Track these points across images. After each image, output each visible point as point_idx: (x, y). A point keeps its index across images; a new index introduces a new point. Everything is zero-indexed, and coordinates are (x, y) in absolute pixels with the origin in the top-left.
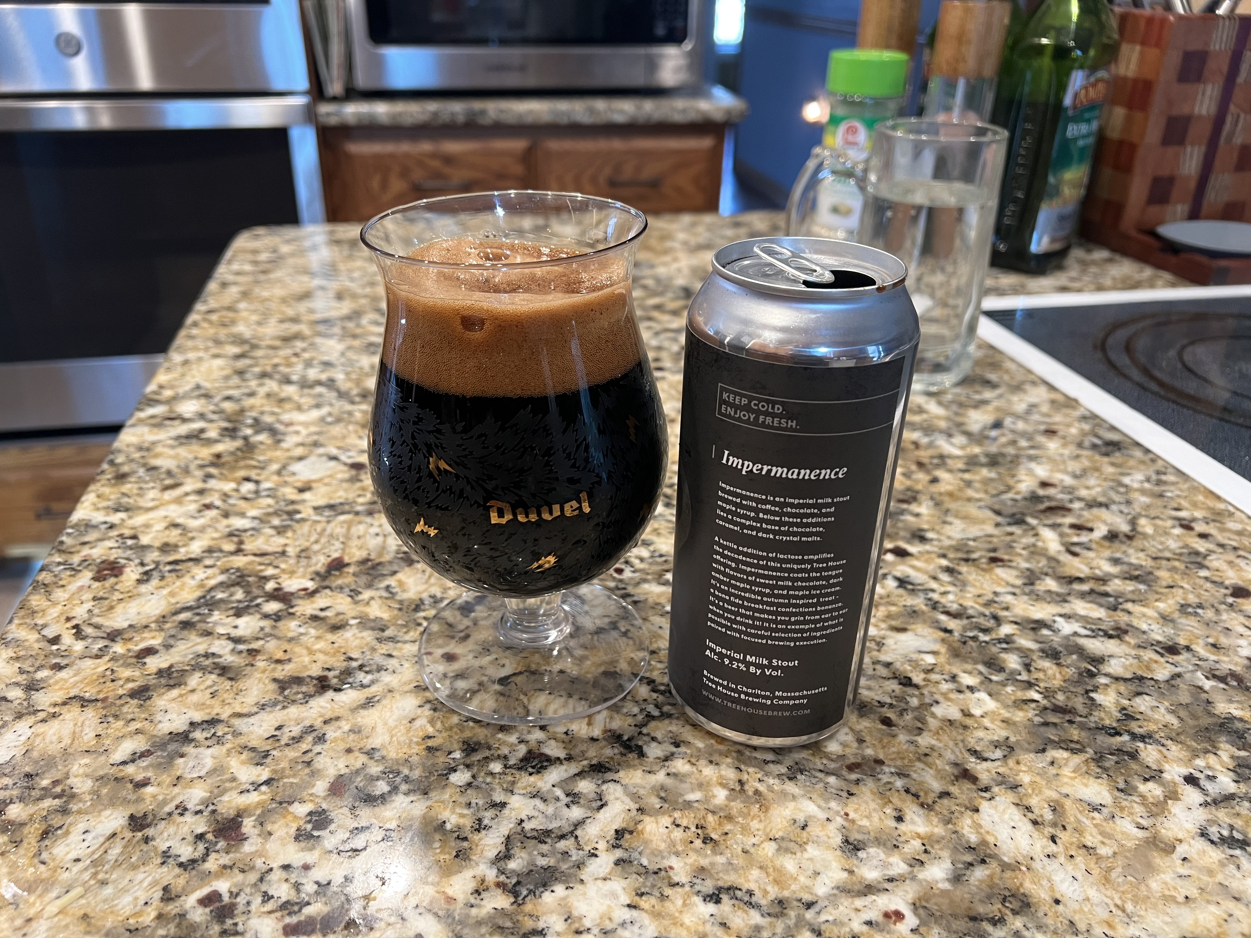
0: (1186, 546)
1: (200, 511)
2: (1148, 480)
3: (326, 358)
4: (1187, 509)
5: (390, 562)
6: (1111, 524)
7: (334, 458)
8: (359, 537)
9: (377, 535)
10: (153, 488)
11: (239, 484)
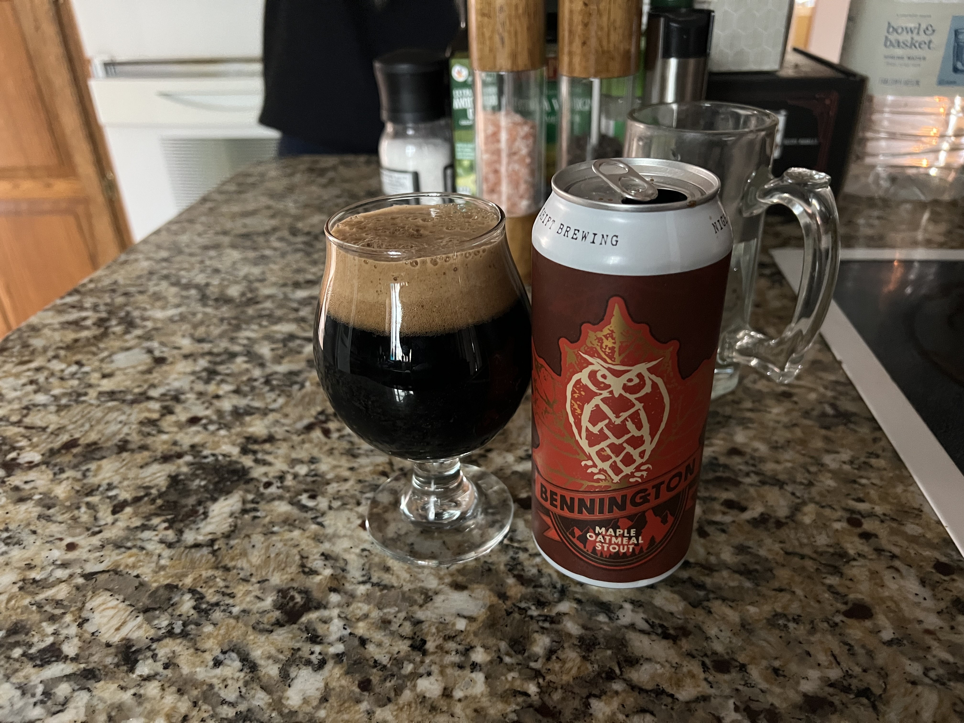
0: (838, 544)
1: (24, 385)
2: (851, 462)
3: (219, 266)
4: (872, 502)
5: (108, 448)
6: (772, 506)
7: (150, 351)
8: (107, 423)
9: (121, 422)
10: (12, 362)
11: (69, 365)
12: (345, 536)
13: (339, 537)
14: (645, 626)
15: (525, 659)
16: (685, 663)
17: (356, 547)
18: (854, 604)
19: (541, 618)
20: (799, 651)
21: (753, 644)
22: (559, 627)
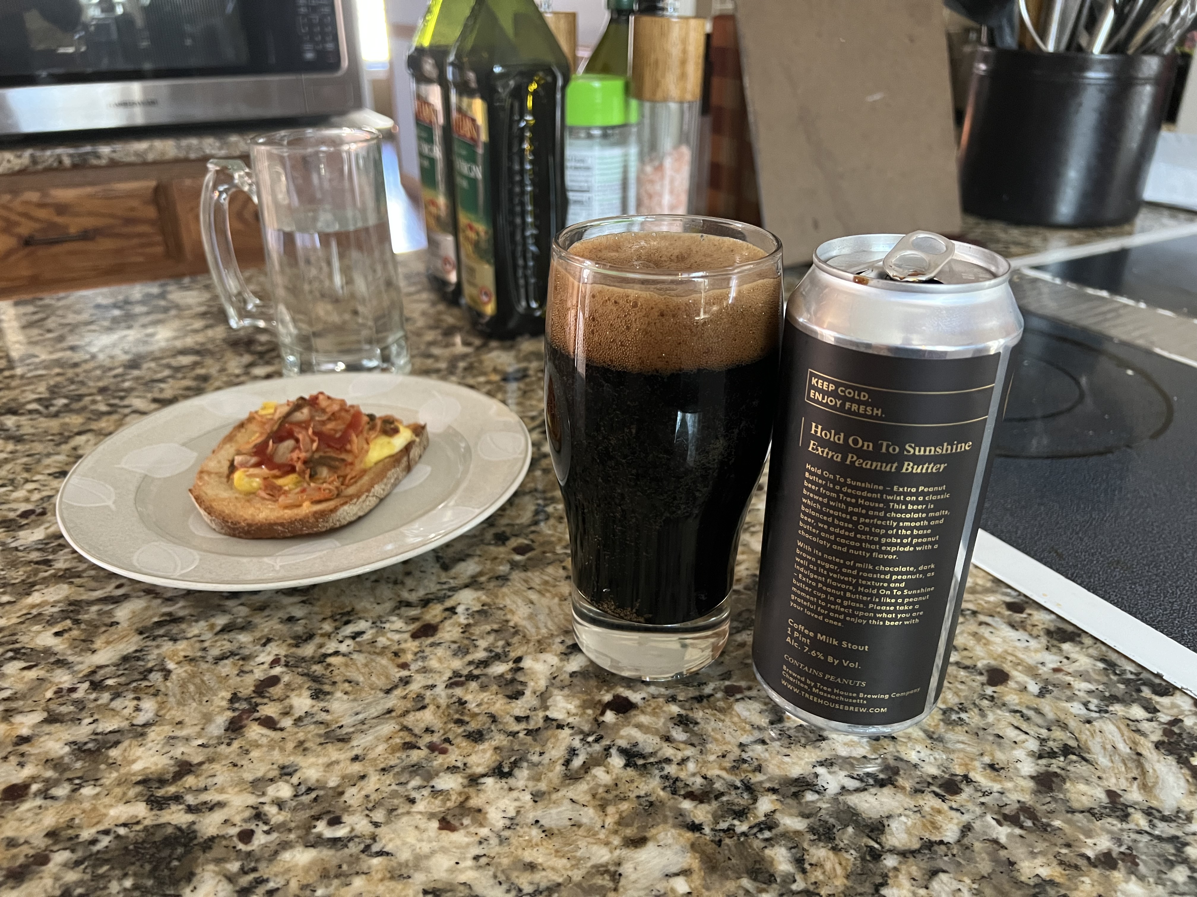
12: (433, 852)
13: (427, 857)
14: (856, 784)
15: (783, 886)
16: (922, 803)
17: (465, 859)
18: (988, 671)
19: (755, 830)
20: (991, 738)
21: (954, 751)
22: (780, 829)
